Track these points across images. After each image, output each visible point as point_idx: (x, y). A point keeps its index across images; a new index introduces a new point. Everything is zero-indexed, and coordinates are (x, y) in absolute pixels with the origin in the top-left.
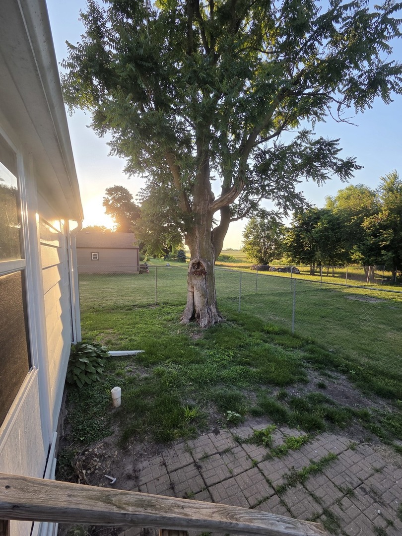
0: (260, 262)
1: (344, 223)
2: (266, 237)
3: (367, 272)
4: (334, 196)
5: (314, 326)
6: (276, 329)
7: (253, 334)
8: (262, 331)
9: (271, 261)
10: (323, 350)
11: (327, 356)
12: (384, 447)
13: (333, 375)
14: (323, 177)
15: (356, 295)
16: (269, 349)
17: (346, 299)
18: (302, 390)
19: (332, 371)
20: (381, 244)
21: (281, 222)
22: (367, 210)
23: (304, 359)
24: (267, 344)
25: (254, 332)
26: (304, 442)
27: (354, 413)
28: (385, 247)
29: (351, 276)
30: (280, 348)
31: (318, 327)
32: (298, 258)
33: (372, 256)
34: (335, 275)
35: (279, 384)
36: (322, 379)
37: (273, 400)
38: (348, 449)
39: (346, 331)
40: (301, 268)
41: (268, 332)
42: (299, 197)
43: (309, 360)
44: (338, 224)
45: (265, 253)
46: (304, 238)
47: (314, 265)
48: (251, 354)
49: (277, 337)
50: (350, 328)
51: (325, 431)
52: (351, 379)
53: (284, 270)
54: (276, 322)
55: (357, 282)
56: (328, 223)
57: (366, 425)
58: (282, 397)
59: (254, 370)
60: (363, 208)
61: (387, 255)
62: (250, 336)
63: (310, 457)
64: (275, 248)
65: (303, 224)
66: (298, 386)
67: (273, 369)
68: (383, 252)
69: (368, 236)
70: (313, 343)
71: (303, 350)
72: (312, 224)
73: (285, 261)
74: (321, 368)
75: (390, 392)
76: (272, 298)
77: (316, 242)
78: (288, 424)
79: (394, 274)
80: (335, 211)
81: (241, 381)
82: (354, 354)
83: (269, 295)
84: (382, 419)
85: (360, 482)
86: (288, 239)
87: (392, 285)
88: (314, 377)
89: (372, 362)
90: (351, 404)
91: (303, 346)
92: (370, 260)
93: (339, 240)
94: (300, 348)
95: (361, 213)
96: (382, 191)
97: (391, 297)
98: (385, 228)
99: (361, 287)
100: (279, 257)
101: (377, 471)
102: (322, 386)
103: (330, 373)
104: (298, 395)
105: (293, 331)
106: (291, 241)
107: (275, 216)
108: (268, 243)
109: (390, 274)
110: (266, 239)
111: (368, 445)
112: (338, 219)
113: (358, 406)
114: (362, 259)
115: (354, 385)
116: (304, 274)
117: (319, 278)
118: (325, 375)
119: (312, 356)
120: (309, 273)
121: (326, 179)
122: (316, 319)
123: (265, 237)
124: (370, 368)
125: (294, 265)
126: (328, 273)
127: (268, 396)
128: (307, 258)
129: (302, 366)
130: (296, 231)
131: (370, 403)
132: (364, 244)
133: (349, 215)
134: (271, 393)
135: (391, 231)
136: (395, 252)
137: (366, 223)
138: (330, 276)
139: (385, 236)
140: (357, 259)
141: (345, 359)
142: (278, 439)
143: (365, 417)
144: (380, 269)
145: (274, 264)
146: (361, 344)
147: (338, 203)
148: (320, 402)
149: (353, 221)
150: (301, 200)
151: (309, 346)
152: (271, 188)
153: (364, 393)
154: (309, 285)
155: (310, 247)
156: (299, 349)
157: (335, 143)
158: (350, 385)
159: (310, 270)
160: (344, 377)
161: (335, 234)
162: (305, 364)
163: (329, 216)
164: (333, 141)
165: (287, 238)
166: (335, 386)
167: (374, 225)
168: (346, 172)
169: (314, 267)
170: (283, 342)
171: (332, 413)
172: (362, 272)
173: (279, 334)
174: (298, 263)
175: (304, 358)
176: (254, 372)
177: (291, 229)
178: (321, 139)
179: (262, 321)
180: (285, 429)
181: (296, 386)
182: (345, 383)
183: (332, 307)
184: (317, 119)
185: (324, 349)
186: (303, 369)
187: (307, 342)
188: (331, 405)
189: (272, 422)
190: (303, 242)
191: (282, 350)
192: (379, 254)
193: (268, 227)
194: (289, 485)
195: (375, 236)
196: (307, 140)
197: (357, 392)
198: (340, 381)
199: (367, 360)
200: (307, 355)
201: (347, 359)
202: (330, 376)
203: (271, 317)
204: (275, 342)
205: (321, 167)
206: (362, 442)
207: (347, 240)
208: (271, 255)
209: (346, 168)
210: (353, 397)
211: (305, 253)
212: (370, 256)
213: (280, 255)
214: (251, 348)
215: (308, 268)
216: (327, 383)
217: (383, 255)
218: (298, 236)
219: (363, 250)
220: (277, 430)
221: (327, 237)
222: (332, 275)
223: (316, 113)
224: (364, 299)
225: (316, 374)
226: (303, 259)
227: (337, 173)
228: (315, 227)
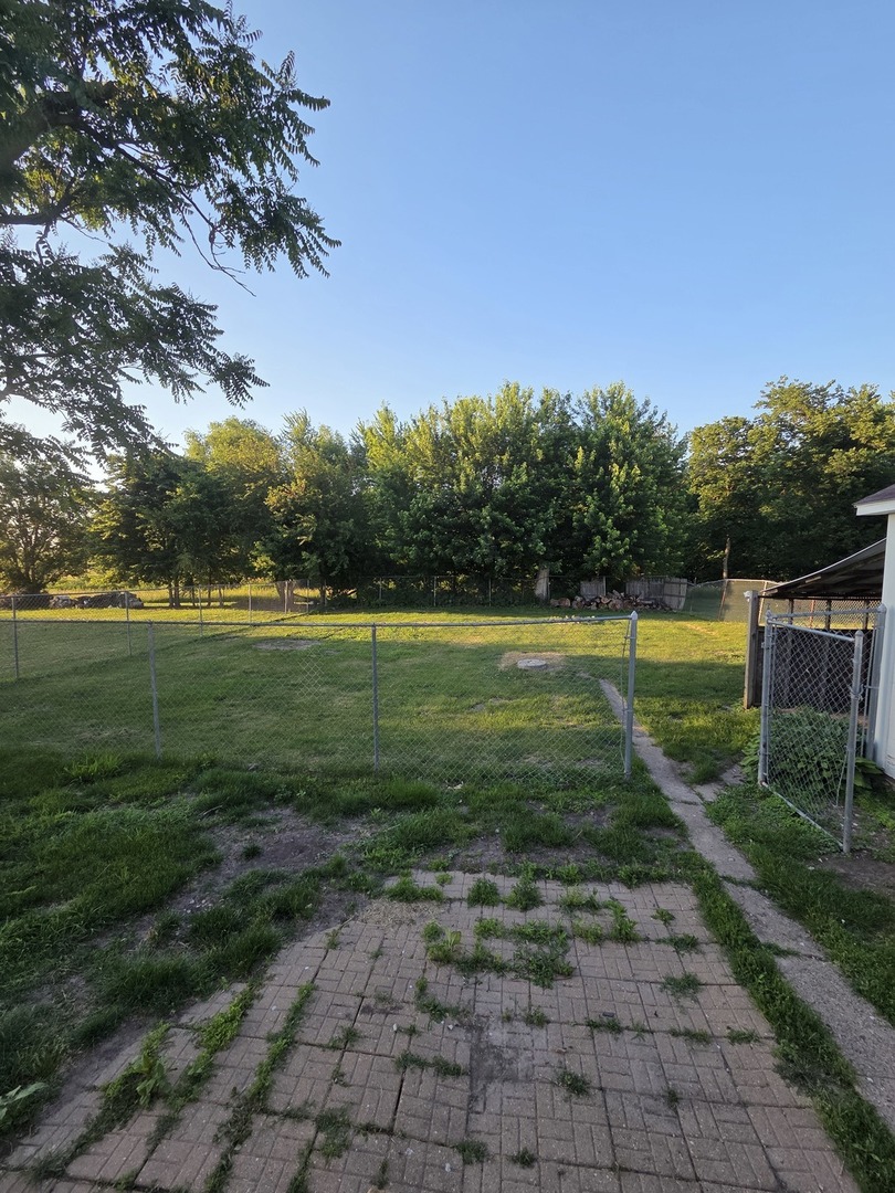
0: (13, 585)
1: (231, 495)
2: (28, 511)
3: (282, 594)
4: (202, 433)
5: (204, 726)
6: (111, 762)
7: (34, 801)
8: (67, 781)
9: (54, 580)
10: (237, 773)
11: (247, 782)
12: (376, 904)
13: (268, 818)
14: (186, 382)
15: (273, 639)
16: (102, 825)
17: (256, 650)
18: (210, 885)
19: (264, 809)
20: (301, 540)
21: (84, 473)
22: (271, 473)
23: (201, 811)
24: (90, 816)
25: (37, 794)
26: (246, 1005)
27: (320, 874)
28: (307, 546)
29: (257, 603)
30: (132, 811)
31: (214, 724)
32: (135, 570)
33: (288, 565)
34: (225, 604)
35: (151, 906)
36: (248, 837)
37: (142, 960)
38: (327, 952)
39: (270, 717)
40: (144, 592)
41: (87, 779)
42: (134, 416)
43: (210, 808)
44: (221, 495)
45: (30, 557)
46: (145, 521)
47: (177, 585)
48: (41, 866)
49: (115, 783)
50: (277, 707)
51: (280, 948)
52: (302, 808)
53: (99, 602)
54: (106, 743)
55: (268, 613)
56: (198, 492)
57: (343, 884)
58: (166, 933)
59: (64, 907)
60: (264, 469)
61: (311, 560)
62: (25, 811)
63: (263, 1033)
64: (61, 544)
65: (138, 487)
66: (200, 882)
67: (126, 875)
68: (304, 554)
69: (278, 523)
70: (213, 764)
71: (193, 791)
72: (163, 490)
73: (97, 577)
74: (240, 815)
75: (362, 802)
76: (76, 682)
77: (177, 531)
78: (197, 994)
79: (323, 593)
80: (210, 467)
81: (21, 970)
82: (294, 757)
83: (66, 674)
84: (362, 857)
85: (358, 1000)
86: (101, 522)
87: (321, 612)
88: (230, 841)
89: (324, 761)
90: (312, 859)
91: (191, 779)
92: (286, 570)
93: (225, 531)
94: (184, 788)
95: (261, 478)
96: (289, 441)
97: (324, 634)
98: (304, 510)
99: (277, 623)
100: (77, 567)
101: (376, 956)
102: (252, 853)
103: (260, 816)
104: (206, 905)
105: (159, 751)
106: (111, 528)
107: (63, 456)
108: (36, 529)
109: (316, 593)
110: (26, 517)
111: (353, 919)
112: (218, 485)
113: (323, 857)
114: (272, 568)
115: (309, 819)
116: (155, 608)
117: (195, 613)
118: (251, 825)
119: (217, 795)
120: (168, 604)
121: (192, 388)
122: (206, 706)
123: (22, 512)
124: (326, 772)
125: (124, 589)
126: (209, 600)
127: (126, 958)
128: (157, 570)
129: (200, 829)
130: (121, 502)
131: (338, 839)
132: (272, 540)
133: (240, 478)
134: (130, 944)
135: (312, 517)
136: (321, 555)
137: (272, 499)
138: (214, 607)
139: (305, 524)
140: (264, 569)
141: (282, 773)
142: (181, 1054)
143: (338, 870)
144: (303, 586)
145: (65, 586)
146: (301, 732)
147: (212, 451)
148: (257, 890)
149: (249, 493)
150: (141, 425)
151: (206, 776)
152: (39, 370)
153: (327, 825)
154: (174, 633)
155: (162, 543)
156: (183, 791)
157: (208, 312)
158: (301, 821)
159: (168, 596)
160: (287, 812)
161: (217, 515)
162: (205, 822)
163: (199, 475)
164: (204, 306)
165: (97, 520)
166: (277, 837)
167: (286, 505)
168: (237, 386)
169: (177, 591)
170: (136, 790)
171: (286, 900)
172: (273, 593)
173: (119, 774)
174: (135, 583)
175: (201, 807)
176: (63, 916)
177: (107, 496)
178: (177, 289)
179: (59, 755)
180: (193, 1010)
181: (195, 884)
182: (292, 823)
183: (233, 673)
184: (157, 236)
185: (238, 769)
186: (203, 836)
187: (199, 768)
188: (278, 882)
189: (151, 1021)
190: (143, 530)
191: (138, 812)
192: (298, 559)
193: (31, 484)
194: (235, 1144)
195: (290, 525)
196: (138, 277)
197: (315, 829)
198: (282, 825)
199: (317, 759)
200: (206, 797)
201: (286, 771)
202: (262, 823)
203: (87, 735)
204: (113, 799)
205: (180, 356)
206: (343, 921)
207: (240, 530)
208: (51, 564)
209: (235, 376)
210: (312, 842)
211: (153, 557)
212: (284, 563)
213: (80, 562)
214: (34, 847)
215: (164, 592)
216: (260, 841)
217: (305, 560)
218: (129, 516)
219: (272, 551)
220: (172, 1031)
221: (200, 523)
222: (218, 604)
223: (152, 219)
224: (287, 644)
225: (234, 832)
226: (149, 571)
227: (218, 382)
228: (170, 498)
